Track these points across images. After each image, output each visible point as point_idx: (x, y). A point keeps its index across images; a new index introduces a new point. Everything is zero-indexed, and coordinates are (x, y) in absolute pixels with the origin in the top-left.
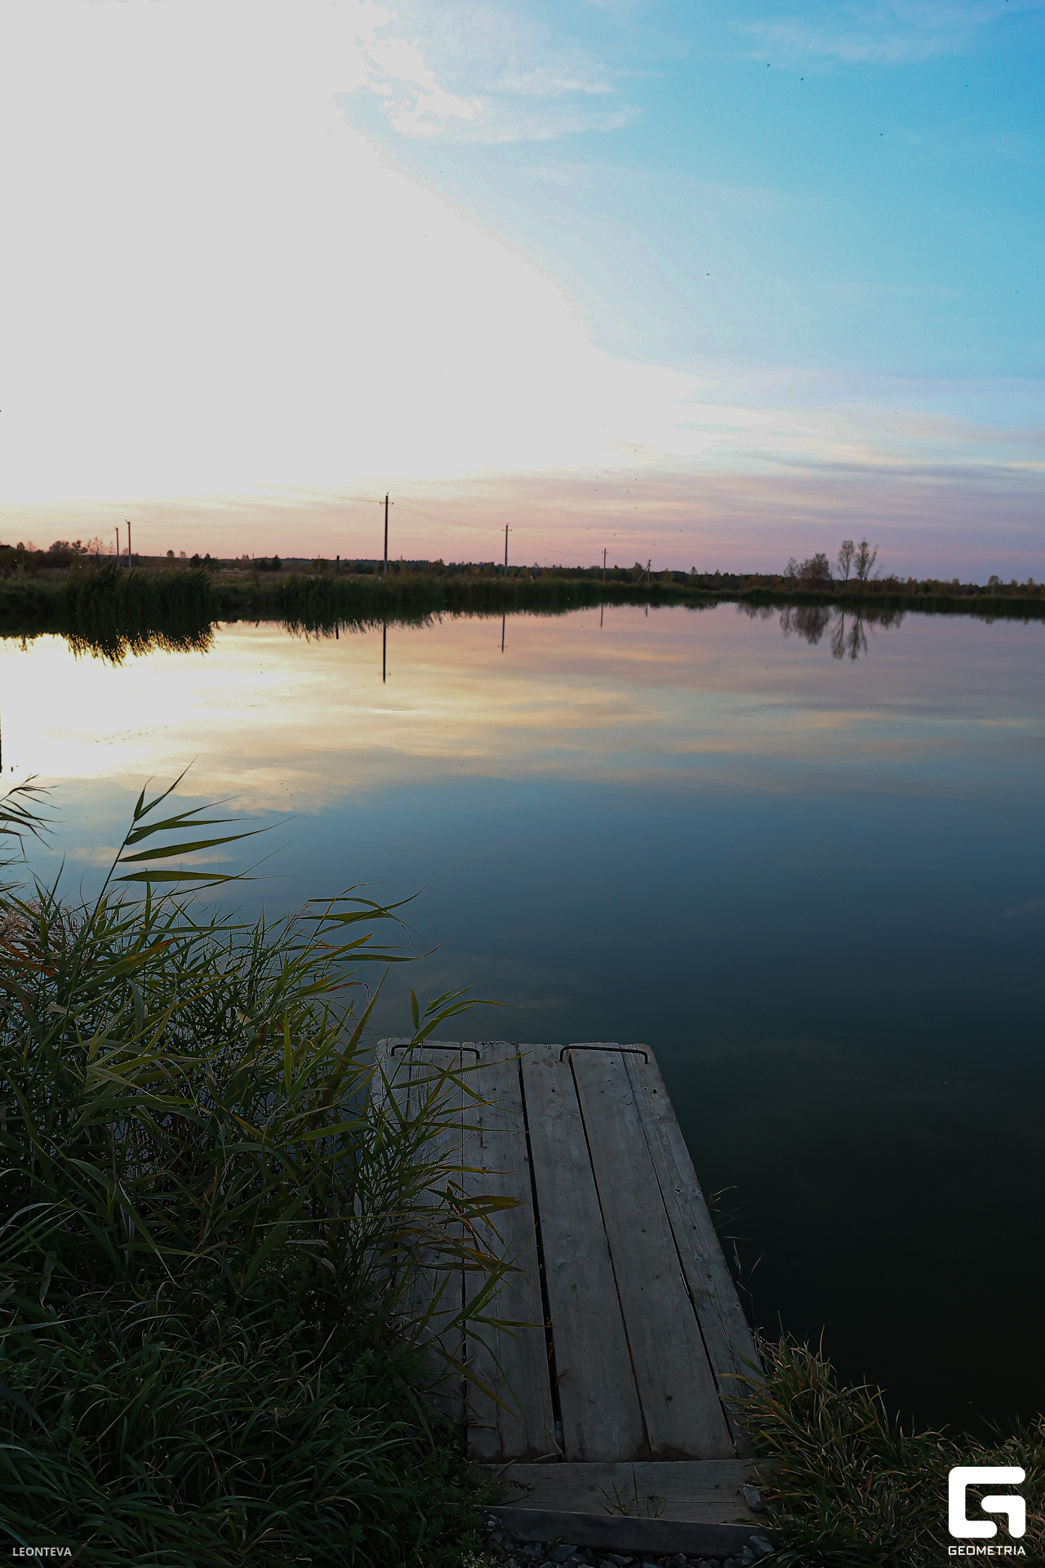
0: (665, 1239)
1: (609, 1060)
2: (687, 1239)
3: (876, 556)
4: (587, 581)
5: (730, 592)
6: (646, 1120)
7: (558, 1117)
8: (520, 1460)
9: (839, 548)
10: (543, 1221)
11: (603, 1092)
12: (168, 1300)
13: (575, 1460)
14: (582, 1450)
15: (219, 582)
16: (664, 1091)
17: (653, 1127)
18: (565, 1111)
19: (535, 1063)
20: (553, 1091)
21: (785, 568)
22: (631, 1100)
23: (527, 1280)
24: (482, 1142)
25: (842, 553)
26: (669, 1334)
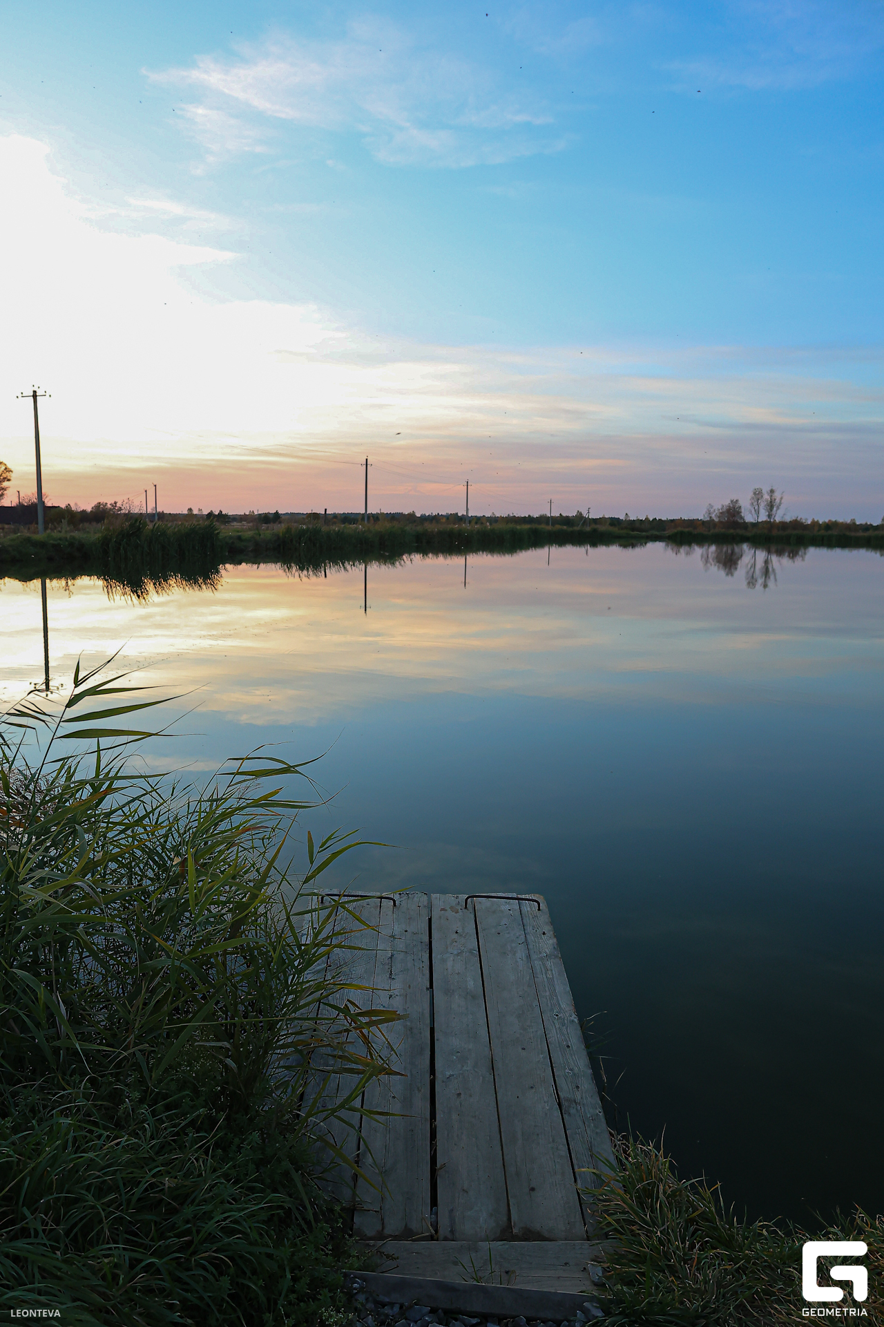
0: (541, 1056)
1: (508, 907)
2: (560, 1056)
3: (782, 501)
4: (534, 526)
5: (657, 533)
6: (534, 957)
7: (458, 954)
8: (396, 1238)
9: (751, 494)
10: (437, 1040)
11: (499, 934)
12: (92, 1091)
13: (446, 1239)
14: (452, 1232)
15: (226, 532)
16: (552, 933)
17: (540, 962)
18: (466, 950)
19: (442, 910)
20: (457, 933)
21: (704, 513)
22: (523, 940)
23: (418, 1088)
24: (391, 974)
25: (753, 498)
26: (538, 1135)
